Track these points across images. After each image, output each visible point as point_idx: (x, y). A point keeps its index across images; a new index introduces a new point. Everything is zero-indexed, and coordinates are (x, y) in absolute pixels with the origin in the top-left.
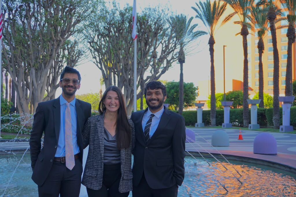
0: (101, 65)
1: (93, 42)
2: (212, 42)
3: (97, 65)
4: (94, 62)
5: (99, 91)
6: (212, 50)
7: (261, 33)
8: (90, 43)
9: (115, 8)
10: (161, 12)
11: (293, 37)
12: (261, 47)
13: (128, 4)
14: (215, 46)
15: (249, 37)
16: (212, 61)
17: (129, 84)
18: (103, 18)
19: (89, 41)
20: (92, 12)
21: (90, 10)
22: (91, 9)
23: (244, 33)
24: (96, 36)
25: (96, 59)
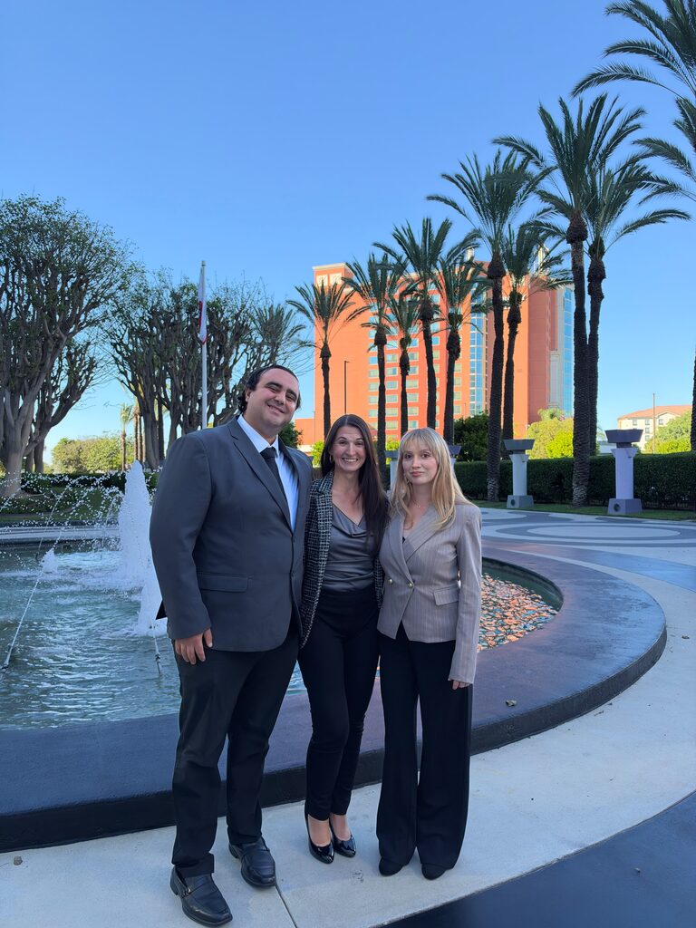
0: (136, 387)
1: (121, 343)
2: (325, 354)
3: (129, 388)
4: (122, 382)
5: (120, 434)
6: (326, 368)
7: (405, 342)
8: (115, 345)
9: (163, 284)
10: (246, 296)
11: (456, 350)
12: (404, 365)
13: (186, 279)
14: (331, 361)
15: (387, 347)
16: (326, 386)
17: (190, 423)
18: (139, 300)
19: (114, 341)
20: (120, 288)
21: (116, 285)
22: (119, 283)
23: (380, 341)
24: (127, 334)
25: (126, 376)
